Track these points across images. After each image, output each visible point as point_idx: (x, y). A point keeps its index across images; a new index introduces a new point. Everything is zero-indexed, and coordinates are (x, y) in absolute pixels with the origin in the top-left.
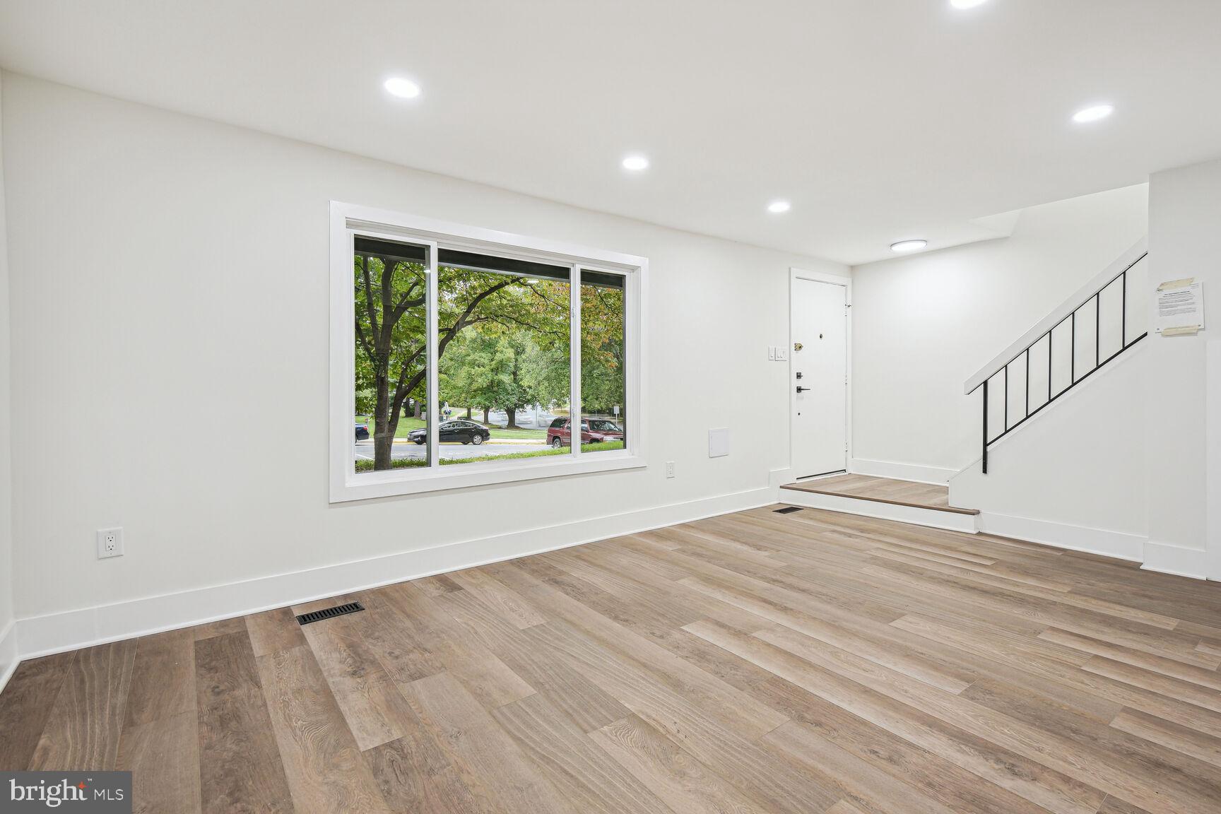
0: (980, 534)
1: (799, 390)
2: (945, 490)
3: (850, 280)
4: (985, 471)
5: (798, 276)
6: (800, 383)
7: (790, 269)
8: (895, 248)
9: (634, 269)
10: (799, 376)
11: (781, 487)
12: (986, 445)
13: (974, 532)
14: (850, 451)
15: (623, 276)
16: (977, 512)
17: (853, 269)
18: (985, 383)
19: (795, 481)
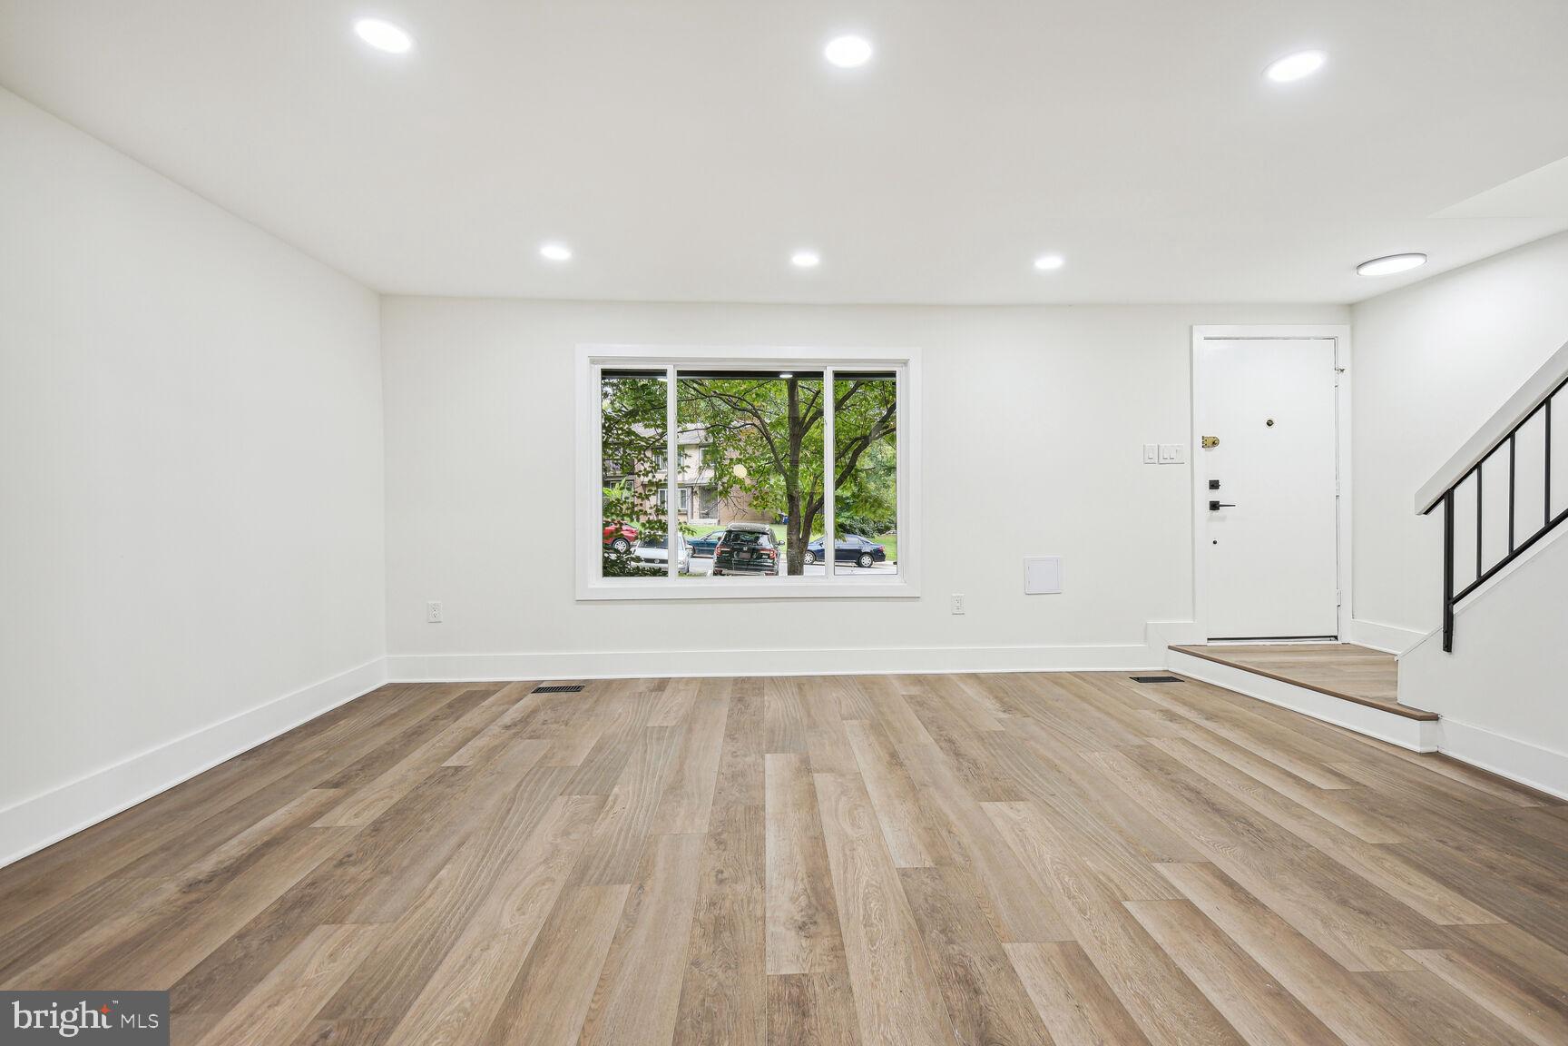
0: (1437, 756)
1: (1215, 506)
2: (1391, 662)
3: (1348, 328)
4: (1448, 647)
5: (1208, 336)
6: (1218, 496)
7: (1191, 328)
8: (1365, 271)
9: (905, 363)
10: (1214, 485)
11: (1170, 648)
12: (1450, 600)
13: (1418, 749)
14: (1347, 606)
15: (893, 374)
16: (1435, 718)
17: (1352, 309)
18: (1448, 497)
19: (1204, 642)
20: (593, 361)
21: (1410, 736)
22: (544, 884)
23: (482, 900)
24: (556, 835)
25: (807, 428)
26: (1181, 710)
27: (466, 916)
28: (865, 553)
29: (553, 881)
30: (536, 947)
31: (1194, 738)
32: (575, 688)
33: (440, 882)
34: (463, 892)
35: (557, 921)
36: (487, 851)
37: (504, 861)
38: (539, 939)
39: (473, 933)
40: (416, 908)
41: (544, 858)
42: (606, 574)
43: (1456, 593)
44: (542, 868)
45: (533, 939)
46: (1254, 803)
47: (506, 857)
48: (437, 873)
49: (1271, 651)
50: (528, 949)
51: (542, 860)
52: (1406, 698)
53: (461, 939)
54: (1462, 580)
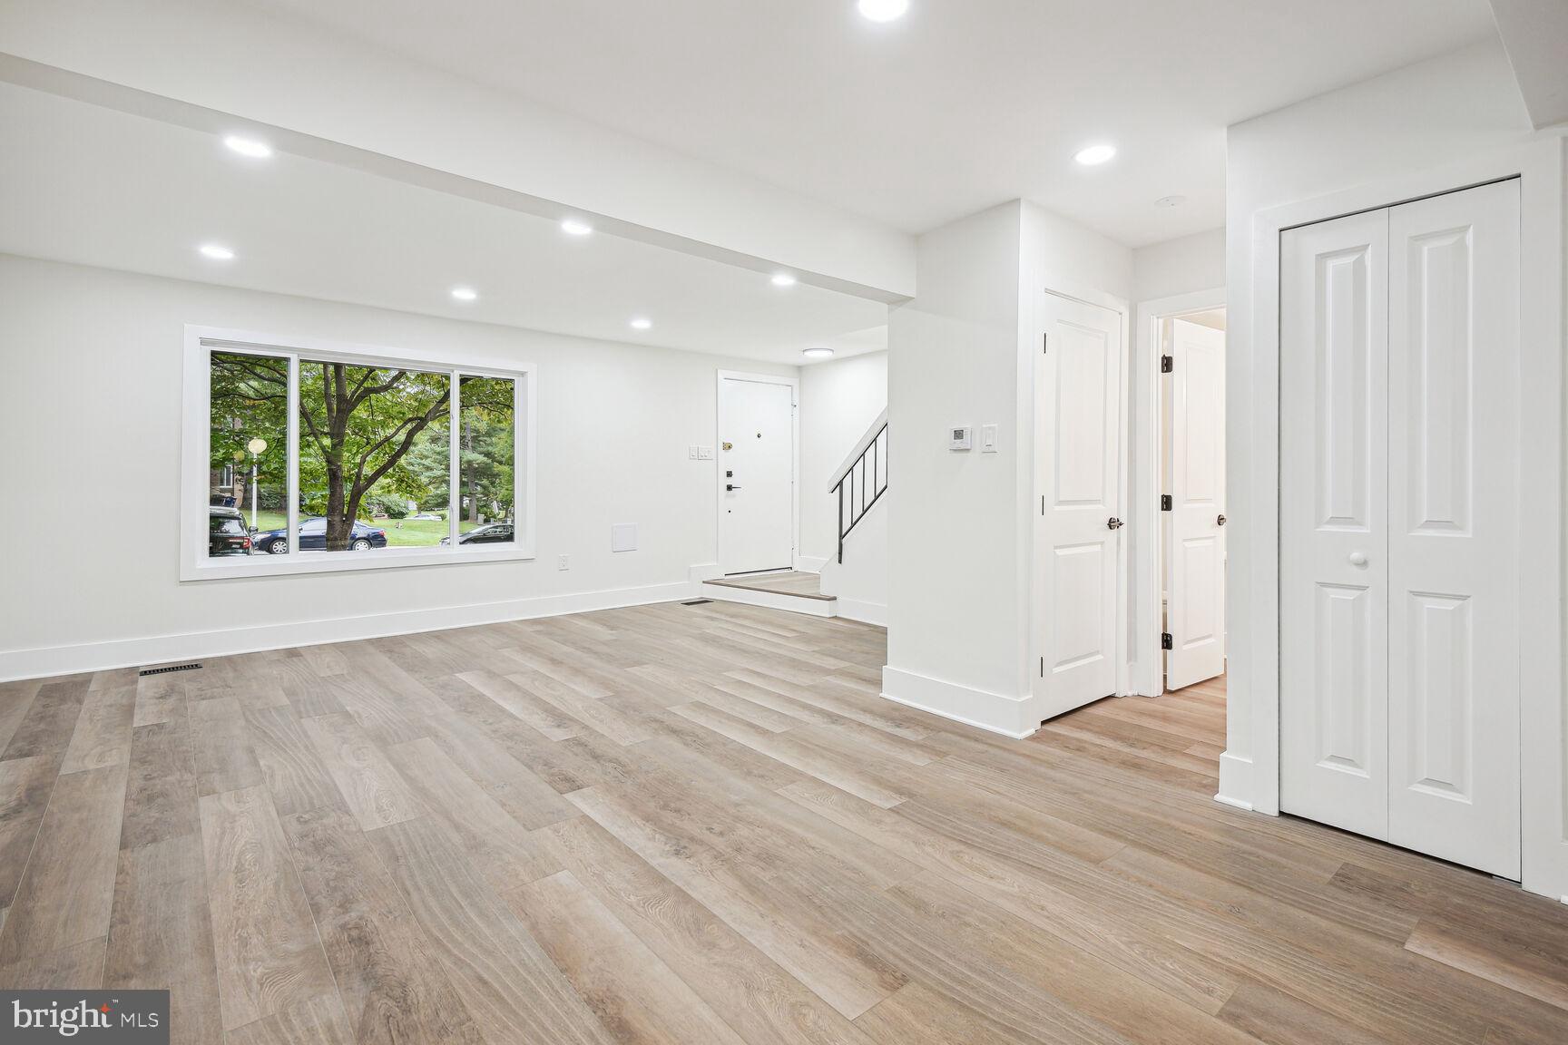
0: (835, 617)
1: (729, 488)
2: (817, 578)
3: (798, 380)
4: (840, 562)
5: (728, 377)
6: (730, 481)
7: (717, 372)
8: (807, 353)
9: (523, 374)
10: (729, 474)
11: (704, 582)
12: (841, 537)
13: (828, 616)
14: (797, 549)
15: (512, 380)
16: (835, 599)
17: (800, 369)
18: (840, 484)
19: (724, 577)
20: (203, 342)
21: (823, 610)
25: (354, 407)
26: (715, 615)
28: (359, 539)
31: (725, 626)
32: (194, 666)
42: (213, 552)
43: (844, 532)
46: (760, 646)
49: (759, 578)
52: (824, 592)
54: (846, 525)
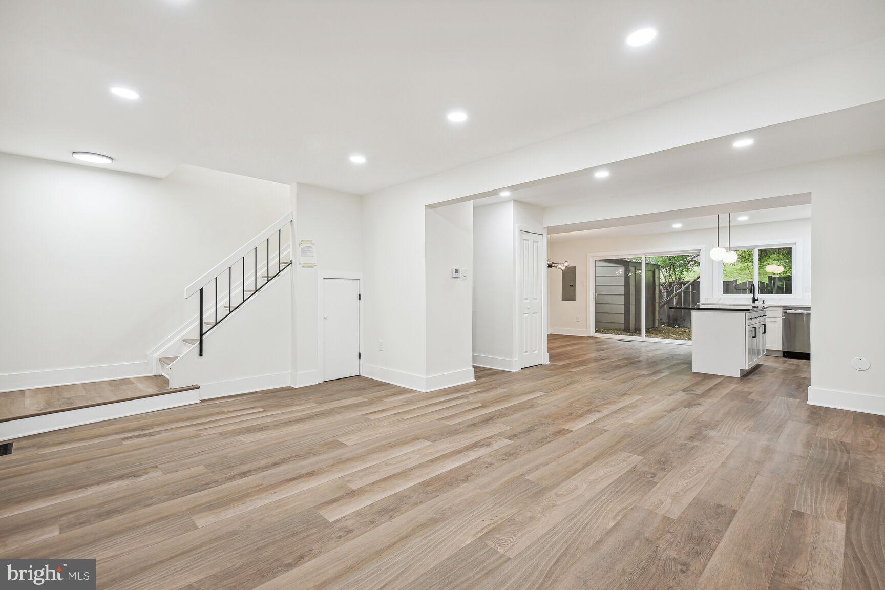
4: (201, 354)
8: (77, 156)
12: (202, 335)
22: (562, 494)
23: (593, 499)
24: (538, 521)
27: (601, 495)
29: (556, 494)
30: (576, 473)
33: (614, 518)
34: (602, 507)
35: (564, 478)
36: (584, 528)
37: (576, 516)
38: (574, 475)
39: (599, 487)
40: (626, 508)
41: (554, 508)
44: (558, 503)
45: (576, 476)
47: (574, 518)
48: (616, 525)
50: (580, 473)
51: (555, 507)
53: (605, 486)
